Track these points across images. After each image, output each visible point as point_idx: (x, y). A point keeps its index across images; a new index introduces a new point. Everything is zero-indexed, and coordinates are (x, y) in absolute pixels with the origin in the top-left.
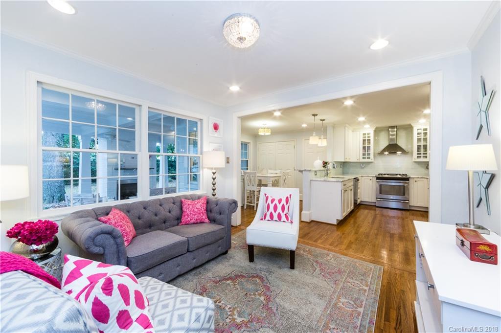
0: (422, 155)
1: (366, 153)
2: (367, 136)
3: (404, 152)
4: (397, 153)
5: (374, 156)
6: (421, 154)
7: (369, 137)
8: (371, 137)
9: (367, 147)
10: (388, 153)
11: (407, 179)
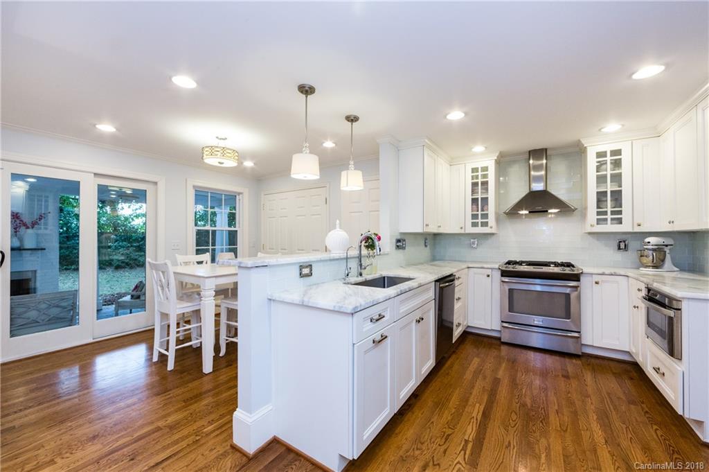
0: (609, 216)
1: (480, 213)
2: (480, 173)
3: (565, 209)
4: (549, 211)
5: (498, 220)
6: (605, 213)
7: (485, 176)
8: (489, 176)
9: (482, 198)
10: (527, 212)
11: (576, 277)
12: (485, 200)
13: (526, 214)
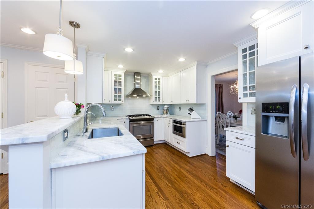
1: (118, 94)
2: (118, 77)
4: (143, 96)
6: (157, 98)
7: (121, 79)
8: (122, 79)
9: (119, 88)
10: (137, 96)
11: (152, 119)
12: (120, 89)
13: (136, 97)
